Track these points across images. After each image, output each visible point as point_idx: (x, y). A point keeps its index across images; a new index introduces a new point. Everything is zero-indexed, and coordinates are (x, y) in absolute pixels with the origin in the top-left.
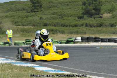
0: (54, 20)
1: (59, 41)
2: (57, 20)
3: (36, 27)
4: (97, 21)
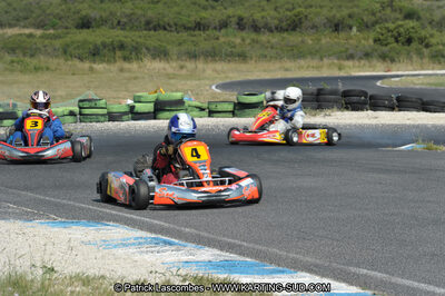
0: (118, 5)
1: (205, 106)
2: (129, 4)
3: (52, 31)
4: (281, 11)
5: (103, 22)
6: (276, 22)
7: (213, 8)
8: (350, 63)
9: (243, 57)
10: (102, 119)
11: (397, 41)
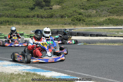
0: (7, 11)
1: (29, 35)
2: (10, 11)
4: (48, 13)
5: (3, 16)
6: (47, 16)
7: (31, 12)
8: (65, 26)
9: (38, 24)
10: (3, 38)
11: (77, 20)
